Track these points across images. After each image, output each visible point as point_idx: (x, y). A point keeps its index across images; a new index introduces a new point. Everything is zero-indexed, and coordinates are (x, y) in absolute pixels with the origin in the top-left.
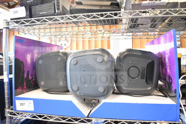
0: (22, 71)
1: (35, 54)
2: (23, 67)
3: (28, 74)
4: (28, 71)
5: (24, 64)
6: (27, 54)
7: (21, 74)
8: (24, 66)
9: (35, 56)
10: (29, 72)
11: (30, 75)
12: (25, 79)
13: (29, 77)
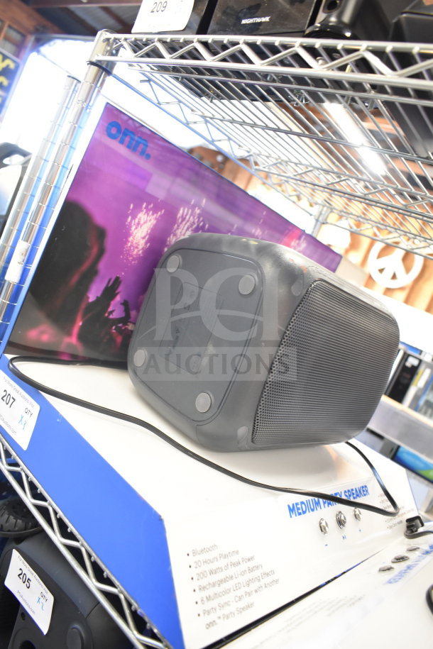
0: (85, 267)
1: (184, 226)
2: (95, 251)
3: (110, 292)
4: (117, 281)
5: (109, 243)
6: (138, 208)
7: (75, 279)
8: (101, 252)
9: (178, 232)
10: (120, 289)
11: (118, 298)
12: (83, 306)
13: (110, 310)
